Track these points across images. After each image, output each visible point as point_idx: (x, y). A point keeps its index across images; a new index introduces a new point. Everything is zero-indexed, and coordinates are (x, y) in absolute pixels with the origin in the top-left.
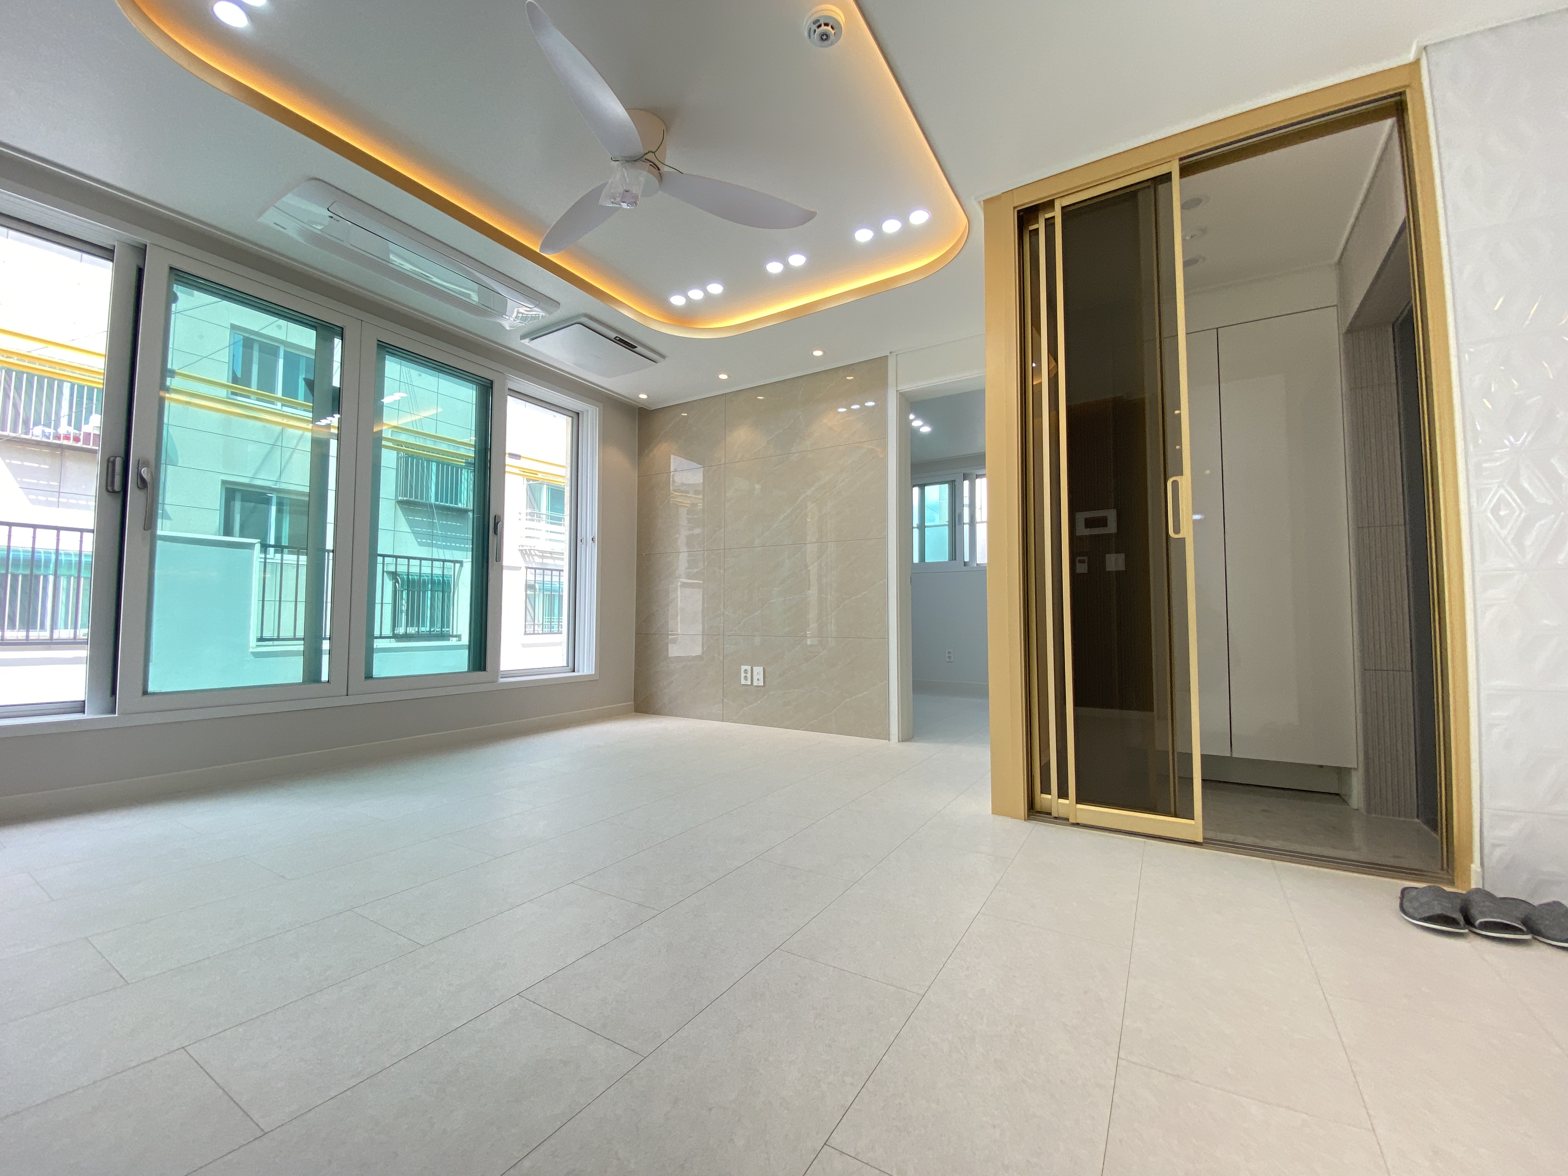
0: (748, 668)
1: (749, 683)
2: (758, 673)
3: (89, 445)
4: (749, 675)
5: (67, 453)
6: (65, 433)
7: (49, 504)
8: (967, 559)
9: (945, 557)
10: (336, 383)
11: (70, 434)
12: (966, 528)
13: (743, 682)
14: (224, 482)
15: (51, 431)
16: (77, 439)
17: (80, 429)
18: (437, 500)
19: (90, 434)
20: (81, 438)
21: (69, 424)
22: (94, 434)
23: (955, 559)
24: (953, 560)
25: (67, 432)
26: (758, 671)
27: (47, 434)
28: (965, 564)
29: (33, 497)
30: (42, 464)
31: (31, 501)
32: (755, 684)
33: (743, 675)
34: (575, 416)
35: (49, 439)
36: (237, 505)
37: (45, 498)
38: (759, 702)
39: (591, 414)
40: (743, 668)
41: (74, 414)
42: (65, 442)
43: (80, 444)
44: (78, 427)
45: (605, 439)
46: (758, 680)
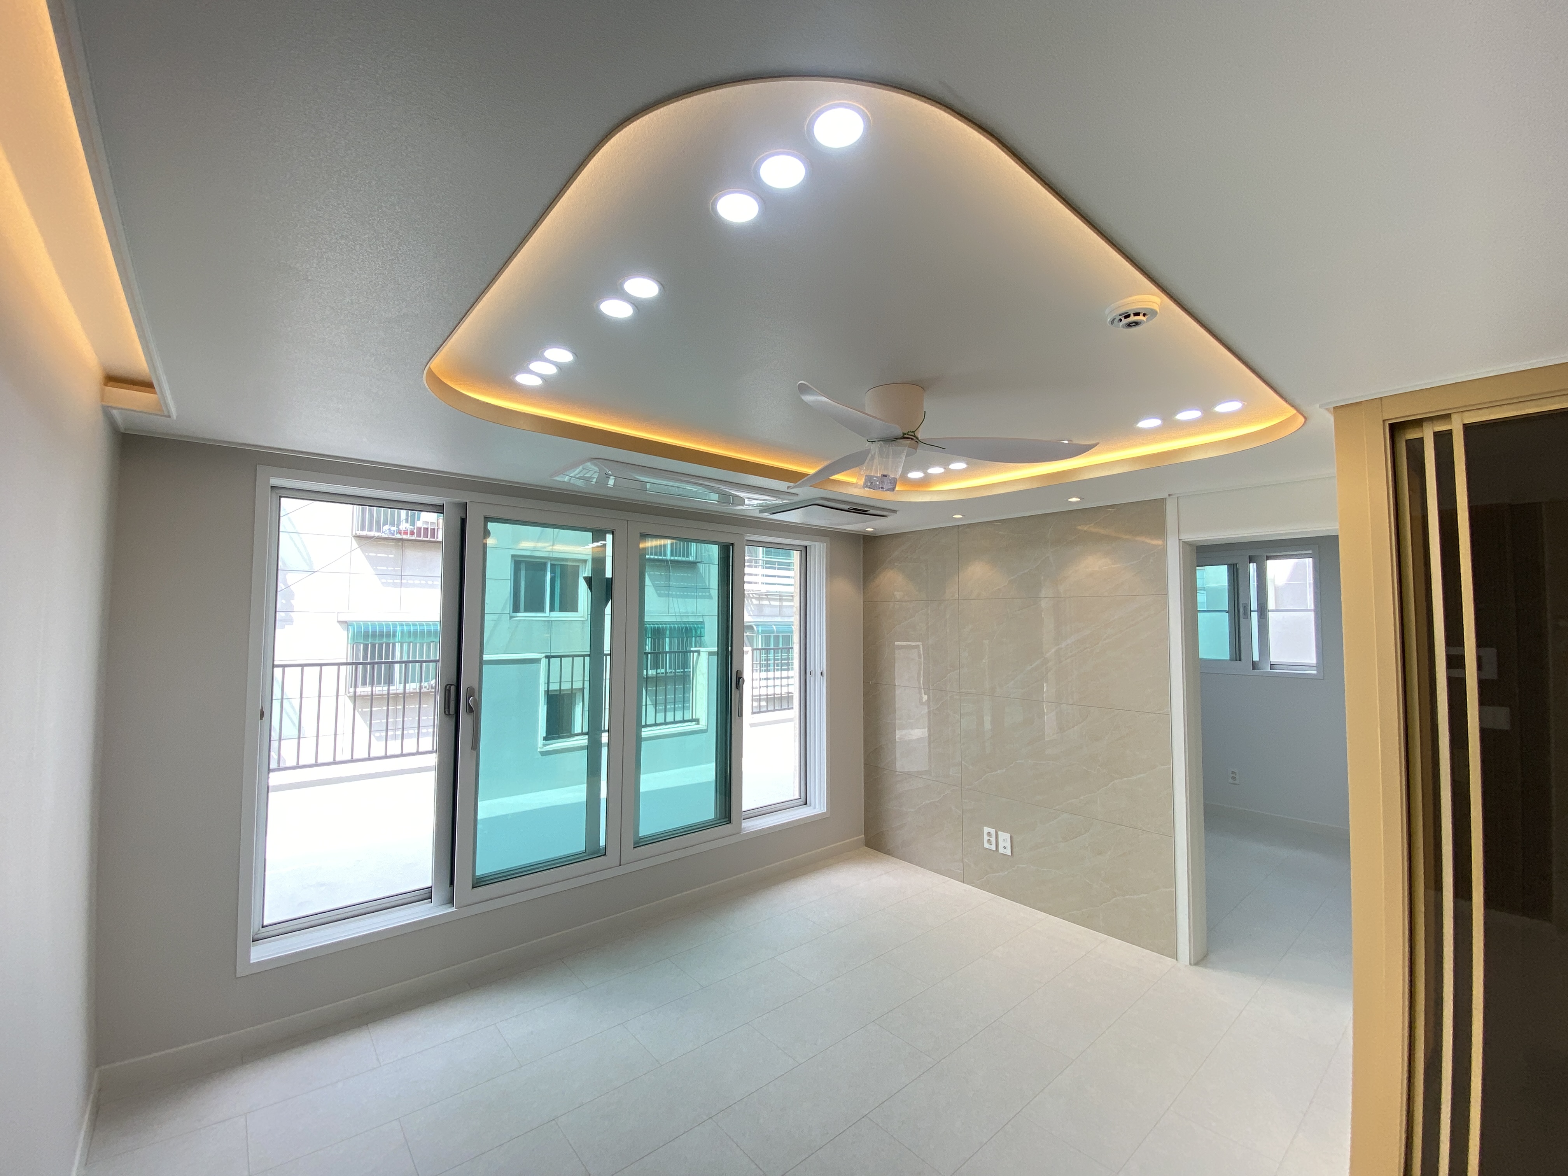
0: (993, 831)
1: (993, 847)
2: (1004, 840)
3: (420, 537)
4: (993, 839)
5: (406, 543)
6: (404, 529)
7: (395, 585)
8: (1256, 658)
9: (1223, 652)
10: (608, 574)
11: (407, 530)
12: (1255, 616)
13: (986, 845)
14: (513, 556)
15: (394, 528)
16: (412, 533)
17: (414, 525)
19: (421, 528)
20: (415, 531)
21: (407, 522)
22: (424, 528)
23: (1240, 660)
24: (1236, 660)
25: (406, 528)
26: (1004, 838)
27: (392, 531)
28: (1255, 665)
29: (384, 581)
30: (388, 554)
31: (383, 583)
32: (1001, 850)
33: (986, 838)
34: (803, 549)
35: (394, 535)
36: (523, 573)
37: (392, 581)
38: (1006, 873)
39: (819, 550)
40: (986, 829)
41: (409, 518)
42: (405, 537)
43: (414, 537)
44: (413, 524)
45: (832, 572)
46: (1005, 847)
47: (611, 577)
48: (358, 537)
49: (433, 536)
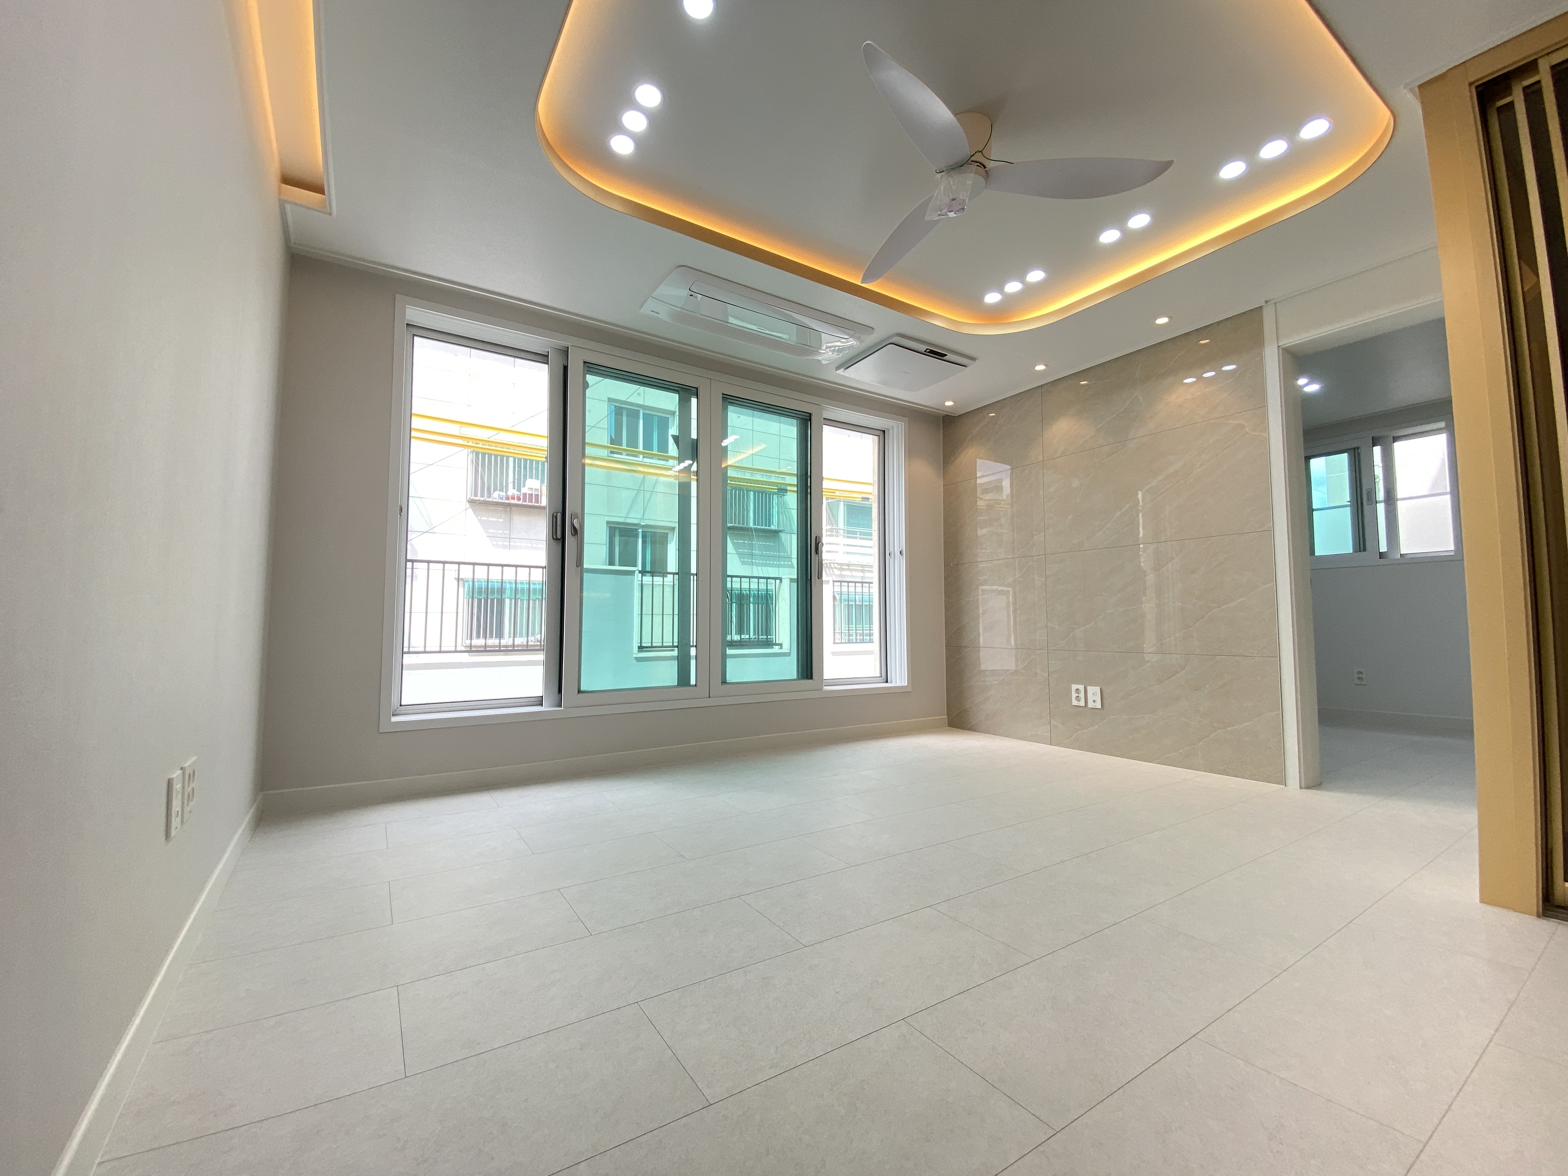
0: (1081, 687)
1: (1082, 703)
2: (1093, 693)
3: (526, 502)
4: (1082, 695)
5: (514, 509)
6: (512, 495)
7: (504, 547)
8: (1383, 548)
9: (1346, 546)
10: (694, 435)
11: (515, 495)
12: (1381, 508)
13: (1075, 703)
14: (608, 522)
15: (504, 494)
16: (519, 499)
17: (520, 492)
18: (754, 524)
19: (526, 494)
20: (521, 497)
21: (514, 488)
22: (529, 494)
23: (1365, 550)
24: (1360, 551)
25: (513, 493)
26: (1094, 692)
27: (501, 496)
28: (1381, 555)
29: (495, 543)
30: (500, 520)
31: (494, 546)
32: (1091, 705)
33: (1074, 695)
34: (881, 434)
35: (503, 500)
36: (617, 539)
37: (501, 543)
38: (1096, 727)
39: (897, 428)
40: (1074, 687)
41: (516, 480)
42: (512, 502)
43: (520, 502)
44: (519, 490)
45: (910, 453)
46: (1094, 701)
47: (696, 438)
48: (471, 502)
49: (537, 501)
